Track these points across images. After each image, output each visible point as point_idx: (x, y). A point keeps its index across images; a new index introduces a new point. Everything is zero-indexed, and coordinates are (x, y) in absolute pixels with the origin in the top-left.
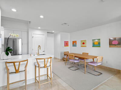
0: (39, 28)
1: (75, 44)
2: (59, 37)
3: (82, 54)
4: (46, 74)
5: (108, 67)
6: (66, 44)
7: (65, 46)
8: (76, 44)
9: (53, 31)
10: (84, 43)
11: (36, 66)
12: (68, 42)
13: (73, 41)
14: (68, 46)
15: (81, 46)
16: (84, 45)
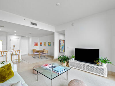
0: (15, 34)
2: (31, 40)
4: (18, 59)
6: (36, 44)
7: (35, 45)
10: (45, 44)
11: (12, 55)
13: (40, 43)
15: (44, 46)
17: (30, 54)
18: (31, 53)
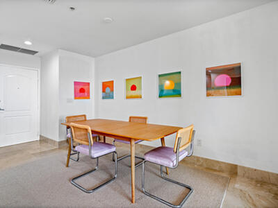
1: (108, 90)
2: (55, 67)
3: (128, 121)
5: (202, 158)
6: (82, 91)
7: (76, 97)
8: (112, 90)
9: (28, 43)
10: (134, 88)
12: (89, 84)
13: (103, 83)
14: (88, 97)
15: (127, 98)
16: (133, 92)
17: (53, 142)
18: (56, 136)
